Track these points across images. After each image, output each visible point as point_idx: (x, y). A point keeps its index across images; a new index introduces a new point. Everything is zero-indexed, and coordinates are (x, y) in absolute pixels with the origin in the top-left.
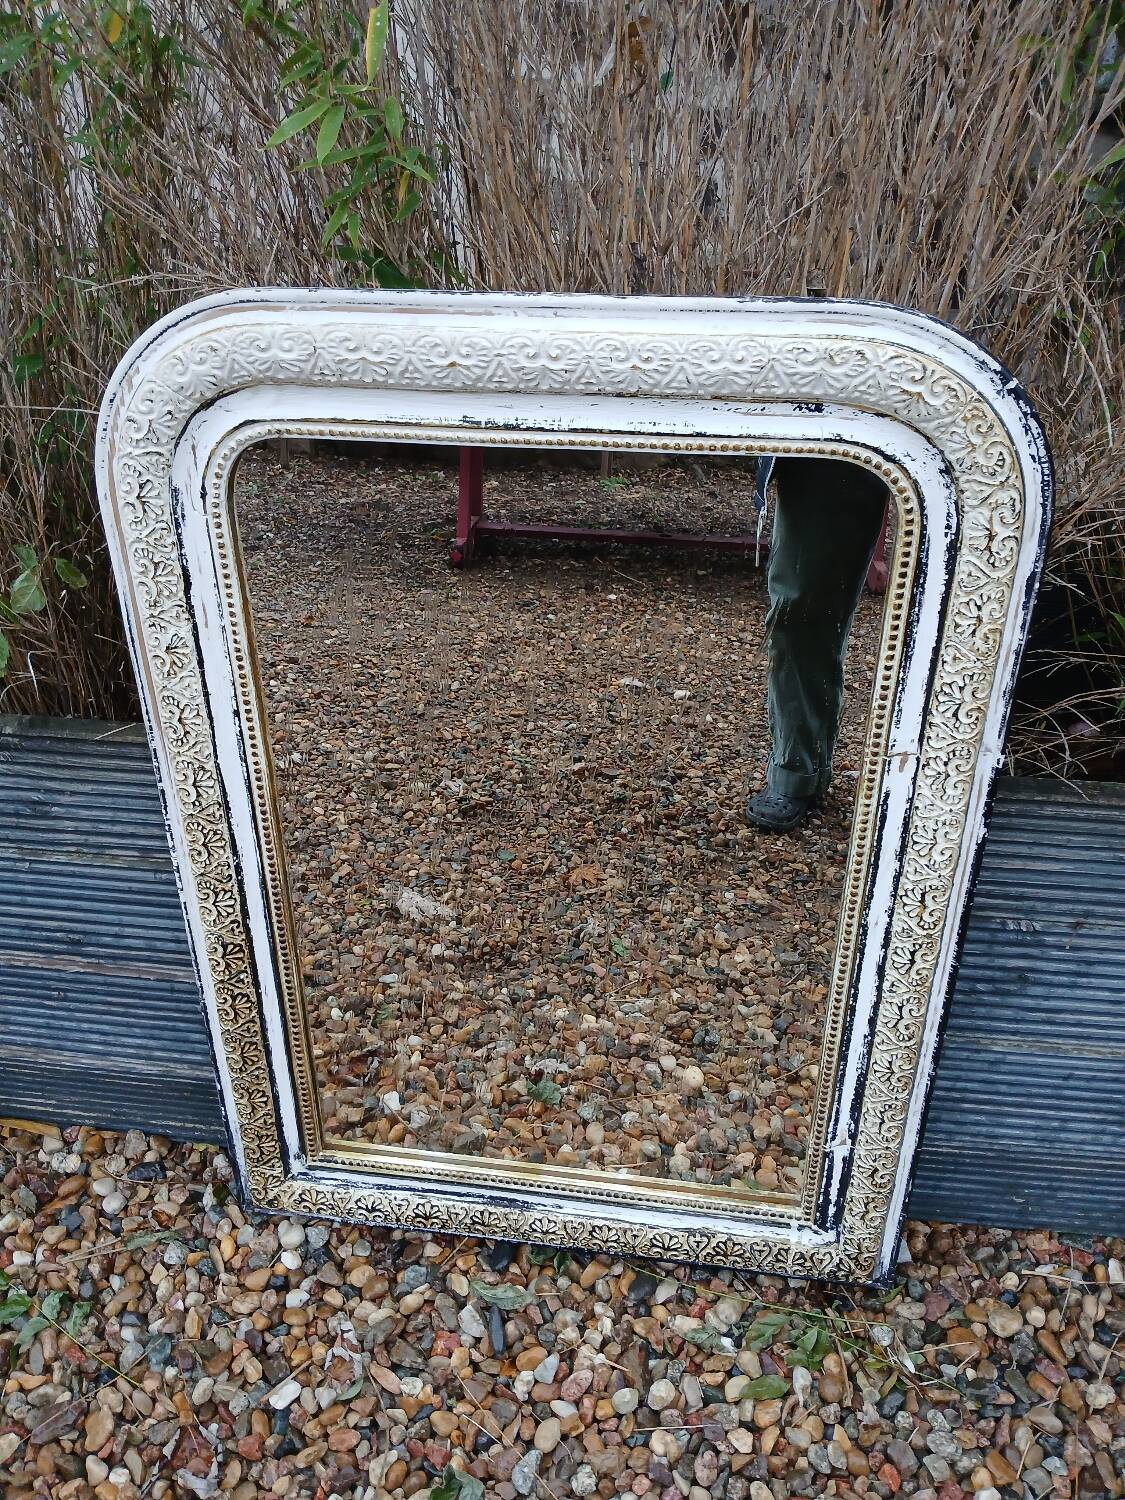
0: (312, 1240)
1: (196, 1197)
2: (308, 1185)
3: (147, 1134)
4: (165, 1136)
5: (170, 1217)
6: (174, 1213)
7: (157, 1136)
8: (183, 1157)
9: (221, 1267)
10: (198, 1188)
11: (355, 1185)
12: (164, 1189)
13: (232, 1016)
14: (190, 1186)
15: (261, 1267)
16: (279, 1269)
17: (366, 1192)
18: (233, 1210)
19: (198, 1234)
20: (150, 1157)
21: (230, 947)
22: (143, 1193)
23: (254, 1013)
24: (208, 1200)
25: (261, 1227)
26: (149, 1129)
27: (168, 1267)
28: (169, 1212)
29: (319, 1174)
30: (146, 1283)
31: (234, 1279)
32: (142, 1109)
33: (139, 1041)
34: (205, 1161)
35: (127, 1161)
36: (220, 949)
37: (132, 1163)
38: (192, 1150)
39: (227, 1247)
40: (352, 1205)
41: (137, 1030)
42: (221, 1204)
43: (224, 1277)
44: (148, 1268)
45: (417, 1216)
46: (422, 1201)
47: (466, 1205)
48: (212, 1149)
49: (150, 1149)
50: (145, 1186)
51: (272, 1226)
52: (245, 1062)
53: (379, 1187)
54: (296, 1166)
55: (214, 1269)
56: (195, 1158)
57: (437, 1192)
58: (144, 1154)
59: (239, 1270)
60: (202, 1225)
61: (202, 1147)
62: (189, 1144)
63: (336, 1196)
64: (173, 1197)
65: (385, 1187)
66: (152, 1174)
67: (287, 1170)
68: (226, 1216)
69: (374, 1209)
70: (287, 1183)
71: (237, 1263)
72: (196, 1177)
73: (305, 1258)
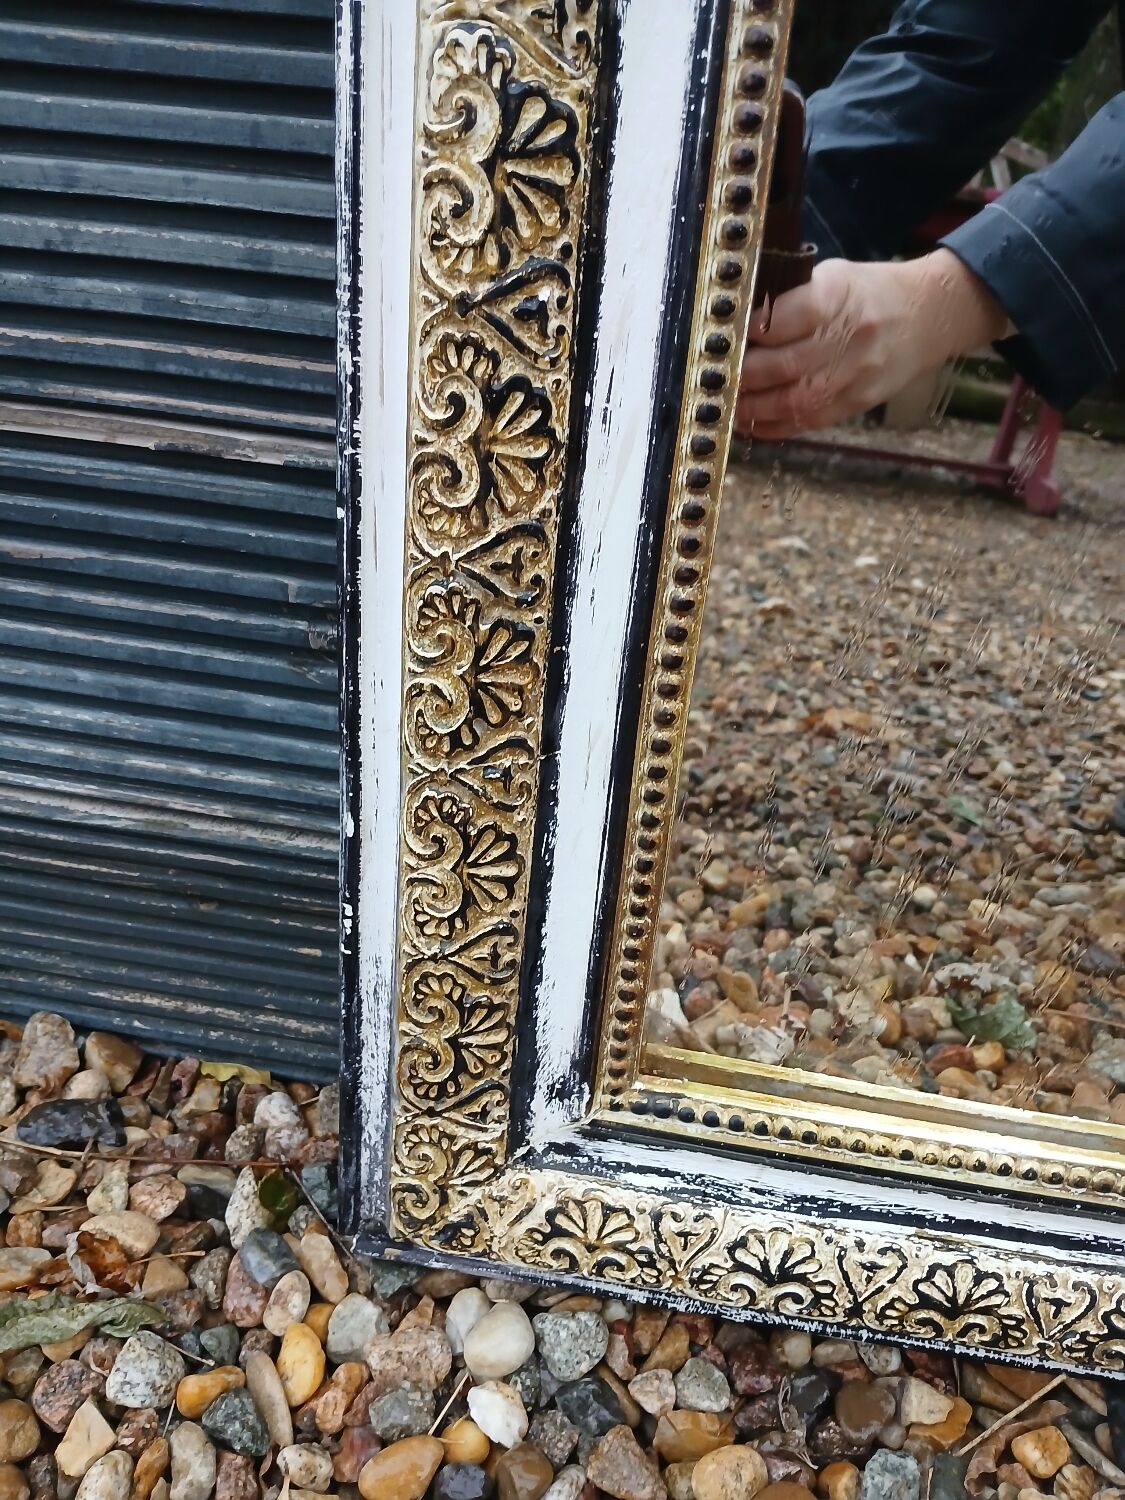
0: (557, 1355)
1: (203, 1205)
2: (578, 1186)
3: (82, 1029)
4: (127, 1038)
5: (129, 1256)
6: (141, 1246)
7: (108, 1033)
8: (174, 1094)
9: (283, 1427)
10: (215, 1177)
11: (729, 1196)
12: (116, 1173)
13: (466, 498)
14: (190, 1173)
15: (406, 1433)
16: (465, 1441)
17: (763, 1221)
18: (316, 1248)
19: (210, 1313)
20: (83, 1087)
21: (533, 113)
22: (57, 1182)
23: (548, 500)
24: (242, 1213)
25: (399, 1305)
26: (89, 1015)
27: (116, 1416)
28: (127, 1239)
29: (614, 1151)
30: (40, 1465)
31: (324, 1468)
32: (76, 954)
33: (84, 715)
34: (233, 1110)
35: (21, 1093)
36: (489, 120)
37: (34, 1100)
38: (197, 1078)
39: (301, 1361)
40: (717, 1256)
41: (84, 675)
42: (278, 1225)
43: (292, 1458)
44: (52, 1415)
45: (926, 1302)
46: (948, 1258)
47: (1088, 1277)
48: (254, 1077)
49: (84, 1065)
50: (64, 1164)
51: (427, 1304)
52: (478, 710)
53: (804, 1204)
54: (549, 1122)
55: (263, 1429)
56: (205, 1098)
57: (997, 1231)
58: (68, 1076)
59: (337, 1436)
60: (223, 1286)
61: (225, 1072)
62: (190, 1062)
63: (668, 1226)
64: (141, 1199)
65: (825, 1207)
66: (87, 1132)
67: (517, 1135)
68: (291, 1262)
69: (785, 1275)
70: (511, 1176)
71: (331, 1411)
72: (209, 1148)
73: (535, 1408)
